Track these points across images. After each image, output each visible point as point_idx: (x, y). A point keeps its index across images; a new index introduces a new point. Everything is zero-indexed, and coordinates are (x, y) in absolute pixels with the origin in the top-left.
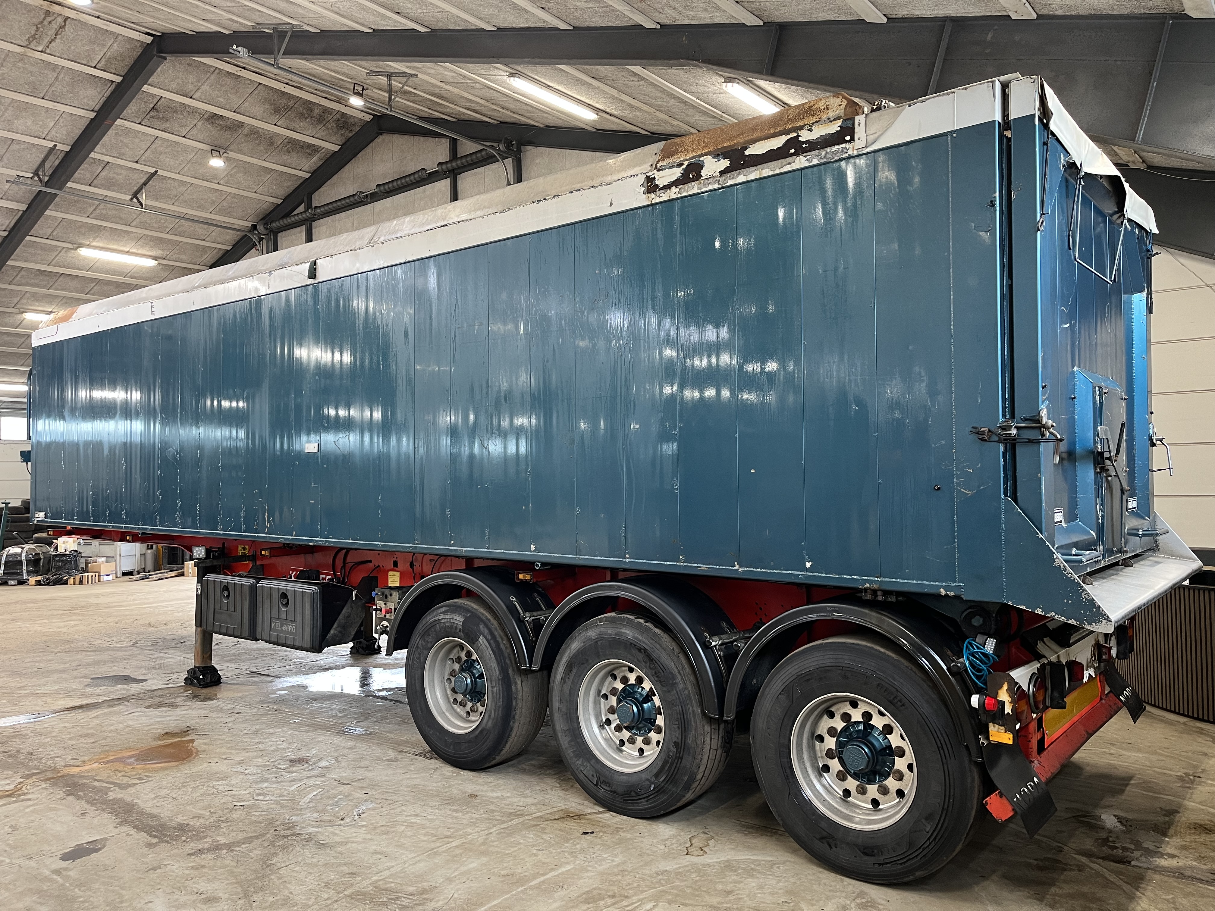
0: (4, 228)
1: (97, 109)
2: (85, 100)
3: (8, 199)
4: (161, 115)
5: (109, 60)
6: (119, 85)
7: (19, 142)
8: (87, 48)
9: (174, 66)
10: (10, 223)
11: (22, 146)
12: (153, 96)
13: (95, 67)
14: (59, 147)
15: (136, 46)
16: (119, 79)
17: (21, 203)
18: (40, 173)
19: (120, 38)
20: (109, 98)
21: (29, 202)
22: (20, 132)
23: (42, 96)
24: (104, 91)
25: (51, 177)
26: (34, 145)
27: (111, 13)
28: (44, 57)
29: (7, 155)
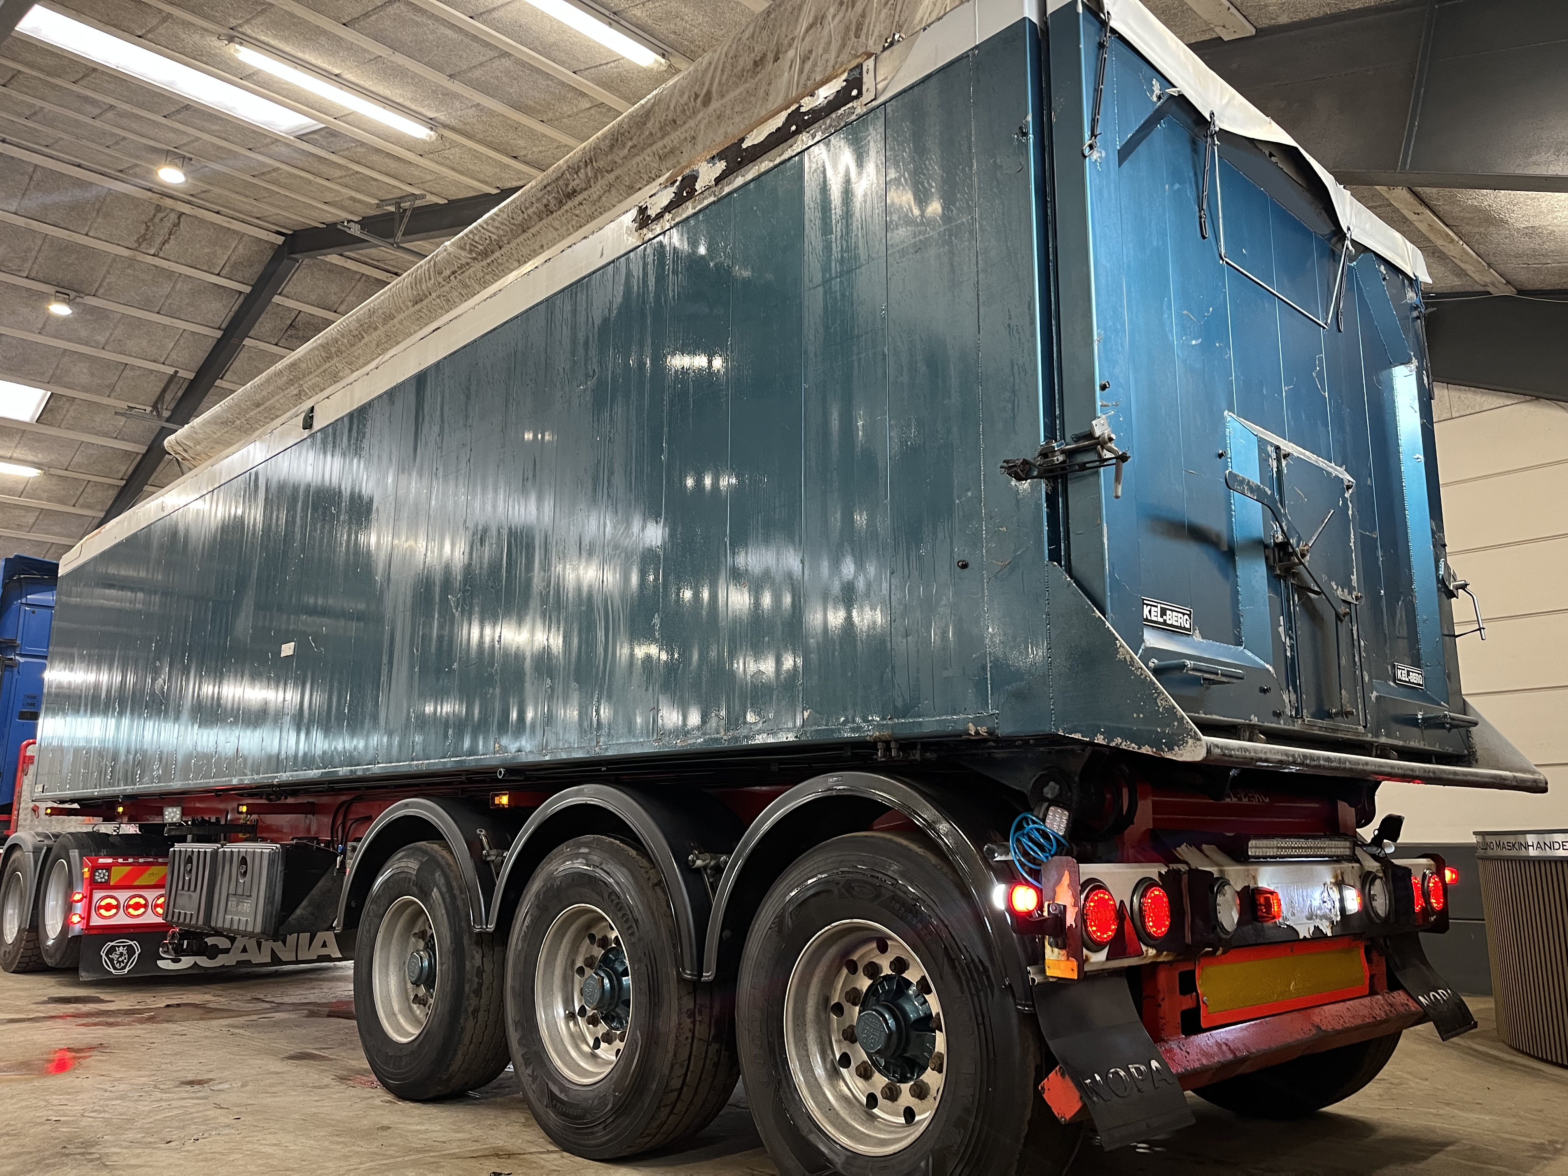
0: (120, 475)
1: (224, 326)
2: (210, 316)
3: (123, 439)
4: (301, 334)
5: (235, 266)
6: (248, 297)
7: (133, 368)
8: (207, 250)
9: (312, 273)
10: (127, 469)
11: (138, 373)
12: (289, 309)
13: (218, 275)
14: (182, 373)
15: (266, 248)
16: (247, 289)
17: (140, 444)
18: (159, 406)
19: (246, 238)
20: (237, 313)
21: (149, 443)
22: (134, 354)
23: (157, 309)
24: (232, 304)
25: (174, 411)
26: (152, 371)
27: (228, 205)
28: (157, 261)
29: (120, 383)
